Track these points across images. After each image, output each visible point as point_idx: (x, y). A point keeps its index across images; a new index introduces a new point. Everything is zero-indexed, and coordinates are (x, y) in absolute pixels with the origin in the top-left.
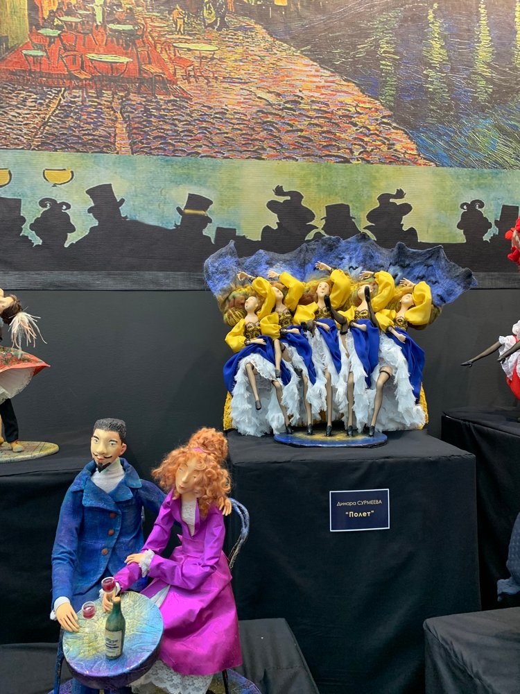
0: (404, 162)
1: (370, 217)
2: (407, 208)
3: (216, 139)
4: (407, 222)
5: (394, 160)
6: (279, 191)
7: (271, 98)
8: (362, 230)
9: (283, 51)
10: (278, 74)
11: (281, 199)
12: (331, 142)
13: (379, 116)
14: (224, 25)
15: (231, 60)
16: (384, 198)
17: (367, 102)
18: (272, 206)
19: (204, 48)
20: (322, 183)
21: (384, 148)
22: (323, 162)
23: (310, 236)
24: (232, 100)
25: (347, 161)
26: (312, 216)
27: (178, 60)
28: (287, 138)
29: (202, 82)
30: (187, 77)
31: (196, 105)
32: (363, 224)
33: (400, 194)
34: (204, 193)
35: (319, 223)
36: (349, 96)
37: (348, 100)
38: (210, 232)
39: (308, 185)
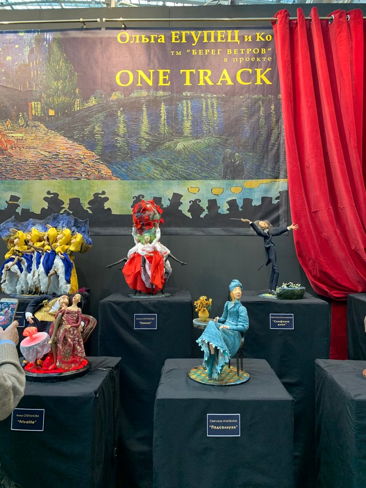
0: (105, 179)
1: (89, 203)
2: (107, 199)
3: (23, 172)
4: (107, 205)
5: (101, 178)
6: (49, 193)
7: (46, 154)
8: (86, 209)
9: (52, 134)
10: (49, 143)
11: (50, 196)
12: (72, 171)
13: (94, 159)
14: (27, 125)
15: (30, 139)
16: (96, 195)
17: (89, 153)
18: (46, 199)
19: (19, 135)
20: (68, 189)
21: (96, 173)
22: (68, 180)
23: (62, 211)
24: (29, 156)
25: (79, 179)
26: (63, 203)
27: (8, 141)
28: (53, 171)
29: (18, 149)
30: (12, 148)
31: (15, 159)
32: (86, 206)
33: (104, 193)
34: (17, 195)
35: (66, 206)
36: (81, 151)
37: (80, 152)
38: (19, 210)
39: (61, 190)
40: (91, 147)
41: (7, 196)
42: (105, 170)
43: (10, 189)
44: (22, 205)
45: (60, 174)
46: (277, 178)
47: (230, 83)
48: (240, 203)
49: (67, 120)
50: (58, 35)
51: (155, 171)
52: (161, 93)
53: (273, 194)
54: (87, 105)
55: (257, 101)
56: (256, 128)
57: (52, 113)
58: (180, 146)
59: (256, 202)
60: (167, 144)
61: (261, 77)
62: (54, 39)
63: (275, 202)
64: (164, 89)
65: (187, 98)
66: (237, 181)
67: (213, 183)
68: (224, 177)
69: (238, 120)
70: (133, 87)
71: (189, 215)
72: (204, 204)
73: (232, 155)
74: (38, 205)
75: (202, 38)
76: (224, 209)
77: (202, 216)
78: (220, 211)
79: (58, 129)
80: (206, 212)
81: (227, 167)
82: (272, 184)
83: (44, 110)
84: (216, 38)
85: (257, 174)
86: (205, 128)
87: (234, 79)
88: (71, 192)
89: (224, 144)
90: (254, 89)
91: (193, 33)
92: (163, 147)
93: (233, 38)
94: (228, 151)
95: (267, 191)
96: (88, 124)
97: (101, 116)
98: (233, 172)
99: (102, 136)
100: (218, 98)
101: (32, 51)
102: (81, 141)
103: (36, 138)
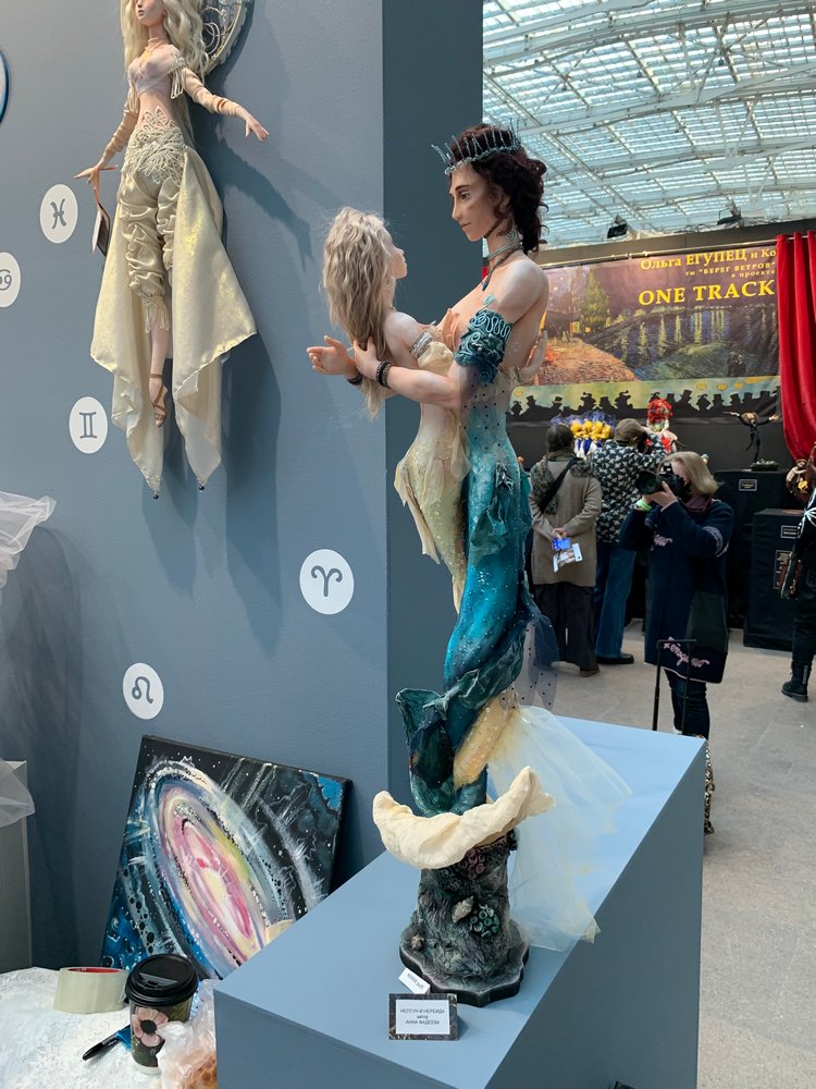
0: (629, 381)
1: (615, 401)
3: (565, 378)
4: (629, 402)
5: (626, 380)
6: (584, 394)
7: (583, 363)
8: (613, 405)
10: (586, 355)
11: (585, 396)
12: (603, 376)
13: (620, 365)
14: (569, 341)
15: (571, 352)
20: (599, 390)
21: (622, 376)
22: (600, 383)
23: (595, 408)
24: (570, 365)
25: (608, 382)
26: (595, 401)
29: (561, 360)
30: (557, 360)
32: (613, 403)
33: (627, 392)
34: (560, 396)
35: (597, 403)
37: (610, 361)
38: (561, 408)
39: (594, 391)
40: (618, 355)
41: (553, 398)
42: (629, 373)
43: (555, 392)
44: (564, 404)
45: (594, 378)
46: (775, 374)
47: (736, 295)
48: (742, 397)
49: (600, 335)
50: (594, 266)
51: (669, 373)
52: (677, 308)
53: (771, 388)
54: (616, 322)
55: (760, 309)
56: (757, 334)
57: (588, 330)
58: (691, 351)
59: (756, 396)
60: (680, 350)
61: (765, 289)
62: (591, 270)
63: (772, 395)
64: (679, 304)
65: (698, 311)
66: (740, 378)
67: (718, 380)
68: (729, 376)
69: (742, 327)
70: (654, 305)
71: (697, 407)
72: (710, 399)
73: (736, 357)
74: (576, 404)
75: (713, 258)
76: (727, 402)
77: (708, 408)
78: (724, 404)
79: (592, 343)
80: (712, 405)
81: (730, 367)
82: (771, 380)
83: (582, 329)
84: (725, 257)
85: (757, 372)
86: (713, 335)
87: (740, 292)
88: (602, 392)
89: (729, 348)
90: (757, 299)
91: (705, 254)
92: (677, 353)
93: (741, 255)
94: (733, 353)
95: (765, 386)
96: (616, 337)
97: (627, 330)
98: (737, 371)
99: (628, 347)
100: (725, 309)
101: (573, 282)
102: (611, 351)
103: (575, 351)
